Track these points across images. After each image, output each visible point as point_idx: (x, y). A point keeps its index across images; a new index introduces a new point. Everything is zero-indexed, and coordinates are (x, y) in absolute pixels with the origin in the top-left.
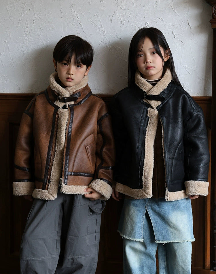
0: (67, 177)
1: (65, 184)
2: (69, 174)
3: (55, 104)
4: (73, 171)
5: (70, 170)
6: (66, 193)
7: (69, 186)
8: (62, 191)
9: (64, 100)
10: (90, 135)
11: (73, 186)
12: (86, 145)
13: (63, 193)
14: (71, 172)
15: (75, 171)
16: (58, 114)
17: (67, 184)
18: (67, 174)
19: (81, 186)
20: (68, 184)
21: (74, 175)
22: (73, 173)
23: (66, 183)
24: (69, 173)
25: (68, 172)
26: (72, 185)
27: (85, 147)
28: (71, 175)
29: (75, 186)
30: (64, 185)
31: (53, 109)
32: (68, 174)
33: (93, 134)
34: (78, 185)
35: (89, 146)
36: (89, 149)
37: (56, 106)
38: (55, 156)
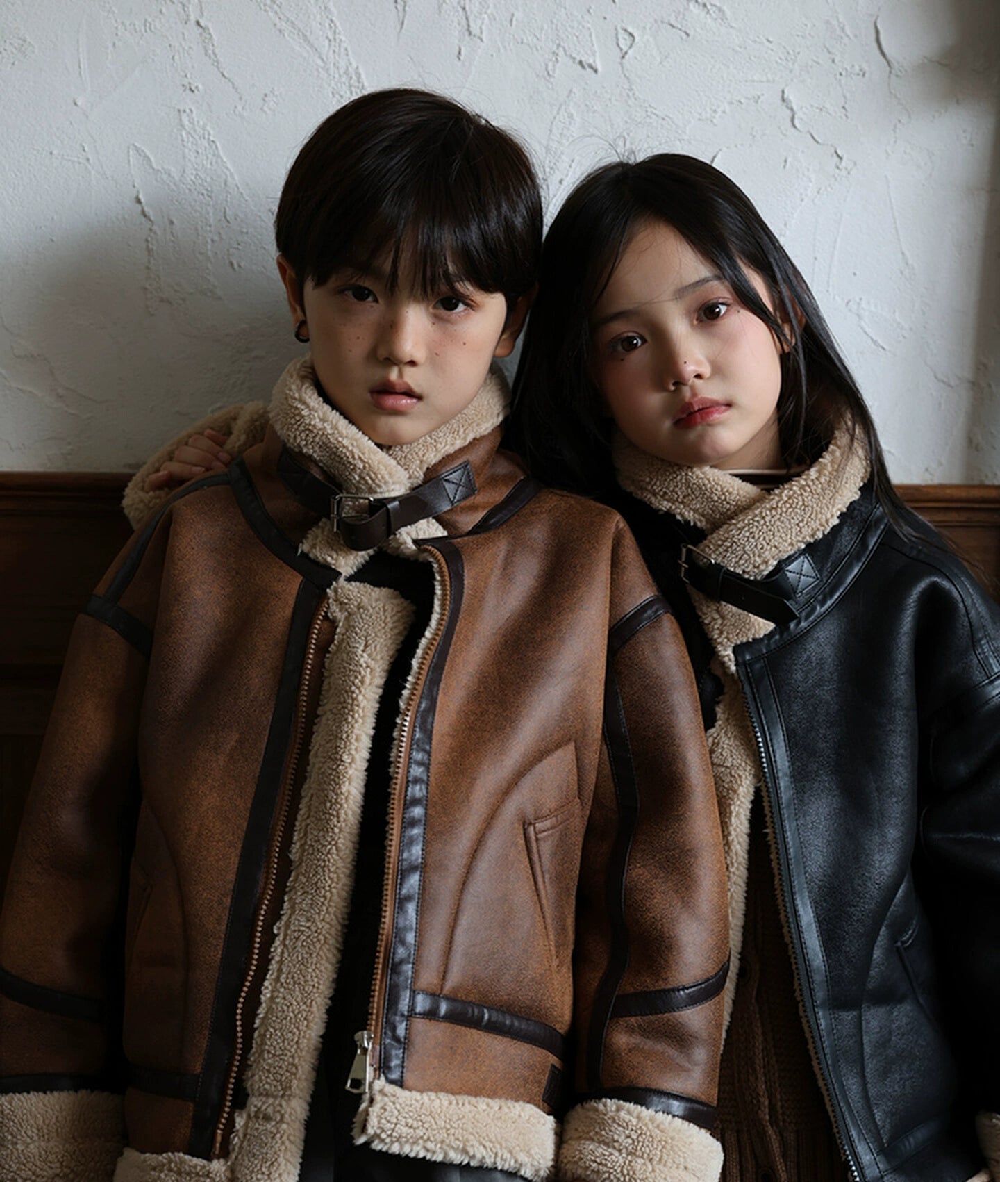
0: (401, 1031)
1: (391, 1082)
2: (419, 1009)
3: (304, 547)
4: (448, 986)
5: (428, 978)
6: (395, 1149)
7: (416, 1095)
8: (364, 1129)
10: (558, 746)
11: (445, 1098)
12: (530, 816)
13: (377, 1146)
14: (435, 996)
15: (456, 990)
16: (326, 617)
17: (400, 1083)
18: (404, 1005)
19: (495, 1104)
20: (409, 1078)
21: (451, 1018)
22: (443, 1008)
23: (395, 1076)
24: (420, 998)
25: (414, 993)
26: (440, 1088)
27: (525, 825)
28: (431, 1014)
29: (461, 1099)
30: (380, 1083)
31: (290, 585)
32: (412, 1008)
33: (571, 746)
34: (476, 1092)
35: (548, 823)
36: (546, 848)
37: (315, 562)
38: (286, 905)
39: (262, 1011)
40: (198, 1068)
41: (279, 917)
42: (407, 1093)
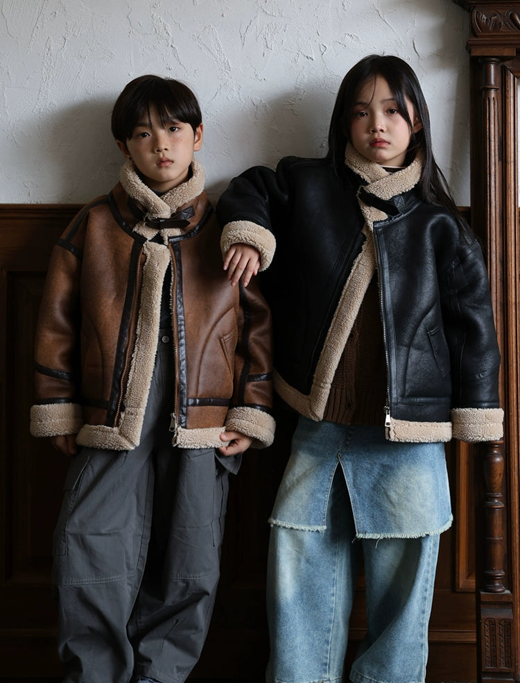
0: (184, 409)
1: (182, 427)
2: (190, 404)
3: (135, 229)
4: (199, 394)
5: (192, 393)
6: (185, 447)
7: (191, 430)
8: (176, 442)
9: (158, 224)
10: (228, 310)
11: (199, 430)
12: (221, 335)
13: (180, 447)
14: (195, 399)
15: (201, 395)
16: (143, 253)
17: (185, 427)
18: (185, 403)
19: (214, 429)
20: (188, 425)
21: (200, 404)
22: (198, 401)
23: (183, 425)
24: (190, 400)
25: (188, 399)
26: (198, 427)
27: (220, 339)
28: (194, 404)
29: (204, 429)
30: (180, 428)
31: (131, 241)
32: (188, 405)
33: (233, 309)
34: (208, 426)
35: (228, 336)
36: (228, 345)
37: (139, 235)
38: (136, 348)
39: (129, 381)
40: (108, 399)
41: (133, 352)
42: (188, 430)
